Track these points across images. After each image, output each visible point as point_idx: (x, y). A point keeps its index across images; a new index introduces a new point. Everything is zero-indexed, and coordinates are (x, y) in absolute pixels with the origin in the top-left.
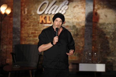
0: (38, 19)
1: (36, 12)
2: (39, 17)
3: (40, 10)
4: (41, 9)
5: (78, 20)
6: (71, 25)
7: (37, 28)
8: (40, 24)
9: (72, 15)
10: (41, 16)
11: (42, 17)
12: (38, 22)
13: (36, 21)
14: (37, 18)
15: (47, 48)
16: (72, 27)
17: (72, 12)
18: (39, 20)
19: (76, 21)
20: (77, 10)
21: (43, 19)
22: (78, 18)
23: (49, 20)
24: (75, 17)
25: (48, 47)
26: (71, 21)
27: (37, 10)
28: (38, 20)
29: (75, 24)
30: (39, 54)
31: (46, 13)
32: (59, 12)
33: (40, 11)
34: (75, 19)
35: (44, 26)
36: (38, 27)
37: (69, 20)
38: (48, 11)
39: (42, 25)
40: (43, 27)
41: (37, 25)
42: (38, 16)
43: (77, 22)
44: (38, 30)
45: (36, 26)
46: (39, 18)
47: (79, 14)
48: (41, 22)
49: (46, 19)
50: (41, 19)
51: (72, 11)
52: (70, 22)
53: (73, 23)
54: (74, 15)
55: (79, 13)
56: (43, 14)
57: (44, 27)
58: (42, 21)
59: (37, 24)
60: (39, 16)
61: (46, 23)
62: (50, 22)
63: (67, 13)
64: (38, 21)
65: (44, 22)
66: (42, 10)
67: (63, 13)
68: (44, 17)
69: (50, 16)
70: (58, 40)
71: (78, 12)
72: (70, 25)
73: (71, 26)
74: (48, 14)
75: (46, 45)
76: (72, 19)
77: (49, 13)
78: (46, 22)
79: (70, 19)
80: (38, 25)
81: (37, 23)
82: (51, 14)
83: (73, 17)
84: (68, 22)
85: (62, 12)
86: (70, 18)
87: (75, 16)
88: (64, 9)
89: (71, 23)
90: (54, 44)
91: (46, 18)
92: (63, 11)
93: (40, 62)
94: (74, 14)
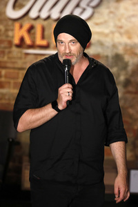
0: (10, 33)
1: (5, 13)
2: (11, 28)
3: (14, 7)
4: (17, 4)
5: (130, 38)
6: (109, 53)
7: (6, 59)
8: (14, 49)
9: (111, 24)
10: (17, 25)
11: (21, 27)
12: (10, 43)
13: (4, 38)
14: (7, 30)
15: (39, 119)
16: (110, 60)
17: (111, 15)
18: (13, 37)
19: (125, 40)
20: (126, 9)
21: (23, 32)
22: (128, 34)
23: (43, 37)
24: (122, 31)
25: (43, 117)
26: (108, 41)
27: (6, 5)
28: (7, 36)
29: (120, 50)
30: (8, 140)
31: (33, 14)
32: (72, 13)
33: (16, 8)
34: (121, 34)
35: (27, 54)
36: (9, 58)
37: (103, 39)
38: (40, 11)
39: (21, 52)
40: (23, 56)
41: (7, 51)
42: (10, 23)
43: (126, 45)
44: (9, 65)
45: (3, 52)
46: (13, 30)
47: (133, 19)
48: (16, 41)
49: (34, 34)
50: (17, 34)
51: (112, 9)
52: (107, 44)
53: (114, 46)
54: (119, 24)
55: (133, 16)
56: (25, 18)
57: (25, 58)
58: (22, 39)
59: (5, 48)
60: (13, 25)
61: (32, 46)
62: (44, 43)
63: (96, 15)
64: (9, 39)
65: (28, 41)
66: (22, 6)
67: (84, 17)
68: (26, 26)
69: (45, 23)
70: (71, 94)
71: (131, 13)
72: (105, 54)
73: (107, 57)
74: (38, 17)
75: (37, 110)
76: (111, 35)
77: (44, 15)
78: (34, 42)
79: (106, 35)
80: (10, 52)
81: (5, 44)
82: (49, 17)
83: (114, 29)
84: (101, 44)
85: (82, 13)
86: (107, 31)
87: (121, 27)
88: (88, 5)
89: (108, 47)
90: (60, 107)
91: (33, 31)
92: (84, 10)
93: (11, 164)
94: (119, 20)
